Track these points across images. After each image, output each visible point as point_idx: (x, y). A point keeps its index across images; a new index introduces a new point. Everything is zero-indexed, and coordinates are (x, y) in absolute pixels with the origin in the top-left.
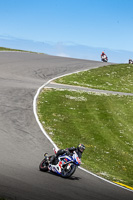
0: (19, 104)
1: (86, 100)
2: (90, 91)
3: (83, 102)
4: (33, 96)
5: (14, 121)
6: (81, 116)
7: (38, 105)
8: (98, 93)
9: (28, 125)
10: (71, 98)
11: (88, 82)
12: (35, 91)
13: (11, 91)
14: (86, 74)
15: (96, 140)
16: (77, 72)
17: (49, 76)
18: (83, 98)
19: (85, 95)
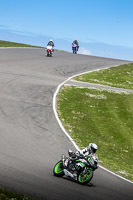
0: (39, 101)
1: (106, 98)
2: (110, 90)
3: (103, 100)
4: (52, 93)
5: (33, 118)
6: (100, 114)
7: (58, 102)
8: (118, 91)
9: (47, 121)
10: (91, 96)
11: (108, 80)
12: (55, 88)
13: (31, 88)
14: (105, 72)
15: (115, 138)
16: (98, 70)
17: (70, 74)
18: (102, 97)
19: (105, 93)
